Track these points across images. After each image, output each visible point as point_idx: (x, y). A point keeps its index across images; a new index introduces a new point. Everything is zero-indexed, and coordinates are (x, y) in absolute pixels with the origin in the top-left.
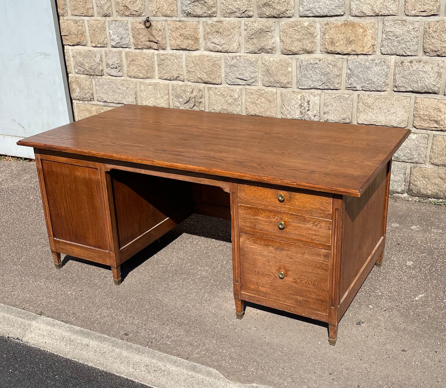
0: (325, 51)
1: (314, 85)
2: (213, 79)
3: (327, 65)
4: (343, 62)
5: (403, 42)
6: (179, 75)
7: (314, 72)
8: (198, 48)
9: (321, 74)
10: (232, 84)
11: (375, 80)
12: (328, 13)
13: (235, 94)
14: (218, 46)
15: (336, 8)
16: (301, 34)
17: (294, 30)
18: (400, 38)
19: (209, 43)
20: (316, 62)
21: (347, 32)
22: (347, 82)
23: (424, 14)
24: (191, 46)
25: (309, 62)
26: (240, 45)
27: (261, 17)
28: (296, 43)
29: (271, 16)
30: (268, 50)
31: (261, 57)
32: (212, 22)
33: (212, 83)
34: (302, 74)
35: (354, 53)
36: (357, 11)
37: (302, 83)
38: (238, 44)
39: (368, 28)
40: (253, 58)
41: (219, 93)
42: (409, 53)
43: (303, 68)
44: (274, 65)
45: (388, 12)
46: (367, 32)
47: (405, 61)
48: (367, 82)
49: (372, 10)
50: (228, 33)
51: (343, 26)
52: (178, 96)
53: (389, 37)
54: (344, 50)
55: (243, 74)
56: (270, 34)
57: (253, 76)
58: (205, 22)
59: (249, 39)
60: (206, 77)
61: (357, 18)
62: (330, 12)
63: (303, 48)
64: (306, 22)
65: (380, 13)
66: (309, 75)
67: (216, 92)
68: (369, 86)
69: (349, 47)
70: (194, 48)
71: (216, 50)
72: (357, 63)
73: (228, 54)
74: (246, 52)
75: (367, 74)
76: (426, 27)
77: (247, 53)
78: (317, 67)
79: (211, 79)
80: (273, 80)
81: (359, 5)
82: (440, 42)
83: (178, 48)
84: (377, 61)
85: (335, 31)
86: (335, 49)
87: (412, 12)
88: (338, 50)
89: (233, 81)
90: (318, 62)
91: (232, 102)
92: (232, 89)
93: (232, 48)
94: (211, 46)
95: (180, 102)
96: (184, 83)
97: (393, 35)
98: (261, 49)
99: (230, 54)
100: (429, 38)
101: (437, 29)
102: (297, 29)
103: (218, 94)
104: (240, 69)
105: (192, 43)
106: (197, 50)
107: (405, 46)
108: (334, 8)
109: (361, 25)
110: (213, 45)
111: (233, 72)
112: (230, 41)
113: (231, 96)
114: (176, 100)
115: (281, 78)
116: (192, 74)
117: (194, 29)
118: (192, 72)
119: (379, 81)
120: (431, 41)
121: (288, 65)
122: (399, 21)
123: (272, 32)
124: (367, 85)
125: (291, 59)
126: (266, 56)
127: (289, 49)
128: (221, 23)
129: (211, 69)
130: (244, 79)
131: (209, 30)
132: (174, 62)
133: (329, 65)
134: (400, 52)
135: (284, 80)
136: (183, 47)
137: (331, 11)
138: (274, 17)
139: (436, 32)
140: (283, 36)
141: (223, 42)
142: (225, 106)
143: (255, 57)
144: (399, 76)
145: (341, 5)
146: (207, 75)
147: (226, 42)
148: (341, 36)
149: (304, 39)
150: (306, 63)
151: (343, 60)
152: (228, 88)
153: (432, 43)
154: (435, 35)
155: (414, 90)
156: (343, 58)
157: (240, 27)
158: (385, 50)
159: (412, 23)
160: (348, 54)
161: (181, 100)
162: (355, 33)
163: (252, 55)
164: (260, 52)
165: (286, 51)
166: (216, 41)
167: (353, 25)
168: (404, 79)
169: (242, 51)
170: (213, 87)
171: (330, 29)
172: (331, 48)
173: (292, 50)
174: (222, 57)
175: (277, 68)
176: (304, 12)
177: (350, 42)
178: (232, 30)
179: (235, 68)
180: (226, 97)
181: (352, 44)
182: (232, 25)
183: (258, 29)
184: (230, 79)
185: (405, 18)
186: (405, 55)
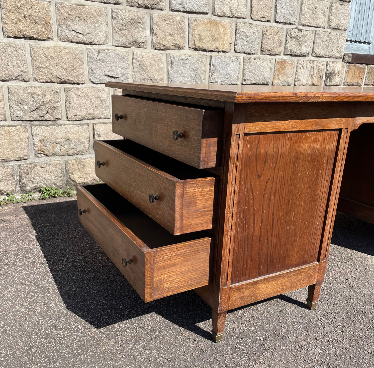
0: (193, 47)
1: (185, 81)
2: (75, 77)
3: (196, 61)
4: (206, 58)
5: (251, 41)
6: (21, 73)
7: (185, 68)
8: (49, 36)
9: (191, 70)
10: (99, 82)
11: (232, 74)
12: (197, 9)
13: (103, 95)
14: (80, 36)
15: (204, 6)
16: (173, 28)
17: (167, 23)
18: (249, 39)
19: (67, 31)
20: (187, 58)
21: (212, 30)
22: (211, 77)
23: (263, 19)
24: (40, 34)
25: (181, 57)
26: (107, 36)
27: (132, 6)
28: (169, 38)
29: (143, 5)
30: (140, 44)
31: (131, 52)
32: (71, 5)
33: (72, 82)
34: (175, 70)
35: (217, 50)
36: (219, 11)
37: (174, 79)
38: (105, 35)
39: (228, 27)
40: (124, 53)
41: (83, 95)
42: (253, 52)
43: (175, 64)
44: (148, 60)
45: (240, 14)
46: (227, 31)
47: (251, 58)
48: (226, 77)
49: (230, 11)
50: (94, 20)
51: (209, 24)
52: (20, 103)
53: (242, 37)
54: (209, 47)
55: (113, 71)
56: (141, 26)
57: (124, 73)
58: (59, 3)
59: (119, 30)
60: (66, 75)
61: (218, 18)
62: (199, 9)
63: (175, 43)
64: (178, 16)
65: (235, 16)
66: (180, 71)
67: (79, 94)
68: (228, 80)
69: (214, 44)
70: (45, 37)
71: (78, 41)
72: (219, 59)
73: (92, 47)
74: (115, 44)
75: (226, 70)
76: (264, 30)
77: (115, 46)
78: (187, 62)
79: (72, 78)
80: (147, 77)
81: (221, 5)
82: (273, 43)
83: (19, 35)
84: (233, 58)
85: (203, 28)
86: (203, 46)
87: (256, 17)
88: (205, 47)
89: (101, 78)
90: (189, 58)
91: (99, 104)
92: (100, 89)
93: (98, 39)
94: (71, 35)
95: (23, 110)
96: (29, 84)
97: (245, 36)
98: (132, 42)
99: (95, 47)
100: (266, 39)
101: (272, 32)
102: (169, 23)
103: (81, 95)
104: (109, 65)
105: (43, 29)
106: (49, 39)
107: (252, 45)
108: (202, 5)
109: (222, 24)
110: (74, 35)
111: (100, 68)
112: (96, 30)
113: (98, 98)
114: (18, 108)
115: (155, 75)
116: (42, 71)
117: (46, 10)
118: (44, 68)
119: (234, 75)
120: (267, 42)
121: (160, 60)
122: (248, 24)
123: (144, 23)
124: (226, 80)
125: (162, 54)
126: (138, 51)
127: (163, 44)
128: (84, 8)
129: (72, 64)
130: (115, 76)
131: (66, 15)
132: (13, 55)
133: (198, 61)
134: (248, 50)
135: (157, 77)
136: (28, 34)
137: (200, 7)
138: (147, 8)
139: (271, 34)
140: (156, 29)
141: (87, 30)
142: (91, 109)
143: (125, 52)
144: (247, 70)
145: (207, 3)
146: (67, 72)
147: (91, 32)
148: (208, 33)
149: (175, 33)
150: (177, 59)
151: (206, 57)
152: (93, 87)
153: (268, 44)
154: (270, 37)
155: (257, 83)
156: (206, 55)
157: (107, 15)
158: (238, 48)
159: (256, 26)
160: (212, 51)
161: (26, 107)
162: (218, 32)
163: (121, 49)
164: (131, 46)
165: (159, 46)
166: (78, 29)
167: (216, 23)
168: (250, 74)
169: (109, 44)
170: (73, 88)
171: (199, 26)
172: (199, 45)
173: (165, 45)
174: (84, 50)
175: (150, 64)
176: (177, 6)
177: (214, 39)
178: (98, 17)
179: (102, 64)
180: (91, 99)
181: (216, 41)
182: (98, 11)
183: (130, 19)
184: (96, 77)
185: (251, 21)
186: (251, 53)
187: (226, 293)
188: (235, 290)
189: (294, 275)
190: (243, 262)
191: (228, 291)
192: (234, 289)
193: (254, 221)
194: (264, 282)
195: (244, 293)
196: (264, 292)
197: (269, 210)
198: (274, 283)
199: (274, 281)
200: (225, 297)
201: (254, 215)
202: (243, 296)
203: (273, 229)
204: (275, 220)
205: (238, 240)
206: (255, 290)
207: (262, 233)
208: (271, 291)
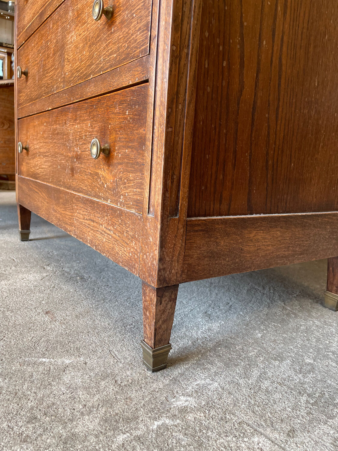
187: (177, 233)
188: (197, 231)
189: (314, 226)
190: (217, 164)
191: (182, 230)
192: (196, 228)
193: (242, 58)
194: (259, 226)
195: (218, 244)
196: (259, 251)
197: (273, 46)
198: (279, 233)
199: (279, 229)
200: (175, 245)
201: (242, 39)
202: (216, 250)
203: (279, 100)
204: (283, 81)
205: (206, 95)
206: (241, 243)
207: (259, 101)
208: (273, 252)
